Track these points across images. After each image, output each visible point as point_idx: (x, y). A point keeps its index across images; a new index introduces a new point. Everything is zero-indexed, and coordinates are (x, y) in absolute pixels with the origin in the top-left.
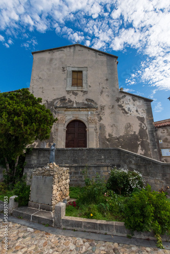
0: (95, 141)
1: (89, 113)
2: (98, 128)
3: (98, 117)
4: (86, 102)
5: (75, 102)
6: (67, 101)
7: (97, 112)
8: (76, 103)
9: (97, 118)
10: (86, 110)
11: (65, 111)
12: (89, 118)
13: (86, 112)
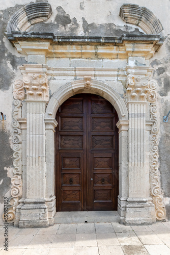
0: (147, 161)
1: (131, 63)
2: (158, 116)
3: (159, 81)
4: (120, 24)
5: (80, 23)
6: (52, 19)
7: (155, 63)
8: (87, 27)
9: (155, 83)
10: (121, 51)
11: (49, 55)
12: (130, 81)
13: (118, 63)
